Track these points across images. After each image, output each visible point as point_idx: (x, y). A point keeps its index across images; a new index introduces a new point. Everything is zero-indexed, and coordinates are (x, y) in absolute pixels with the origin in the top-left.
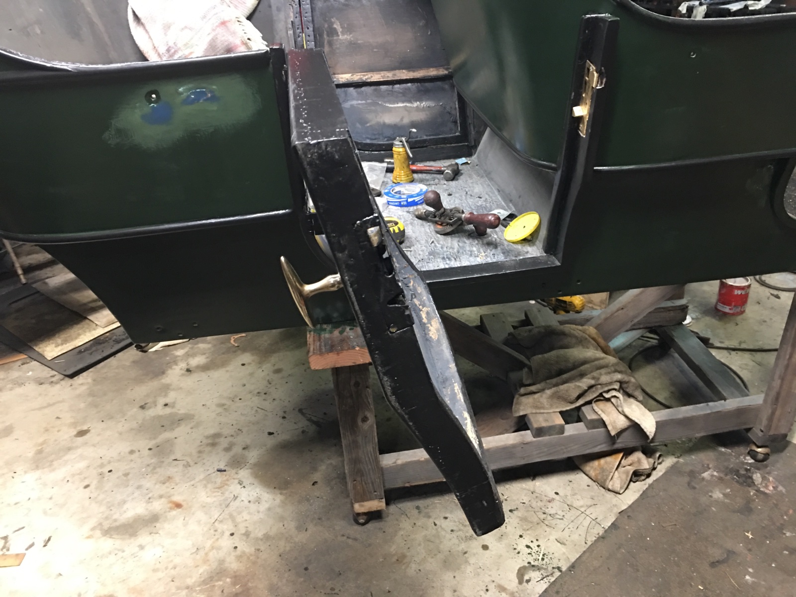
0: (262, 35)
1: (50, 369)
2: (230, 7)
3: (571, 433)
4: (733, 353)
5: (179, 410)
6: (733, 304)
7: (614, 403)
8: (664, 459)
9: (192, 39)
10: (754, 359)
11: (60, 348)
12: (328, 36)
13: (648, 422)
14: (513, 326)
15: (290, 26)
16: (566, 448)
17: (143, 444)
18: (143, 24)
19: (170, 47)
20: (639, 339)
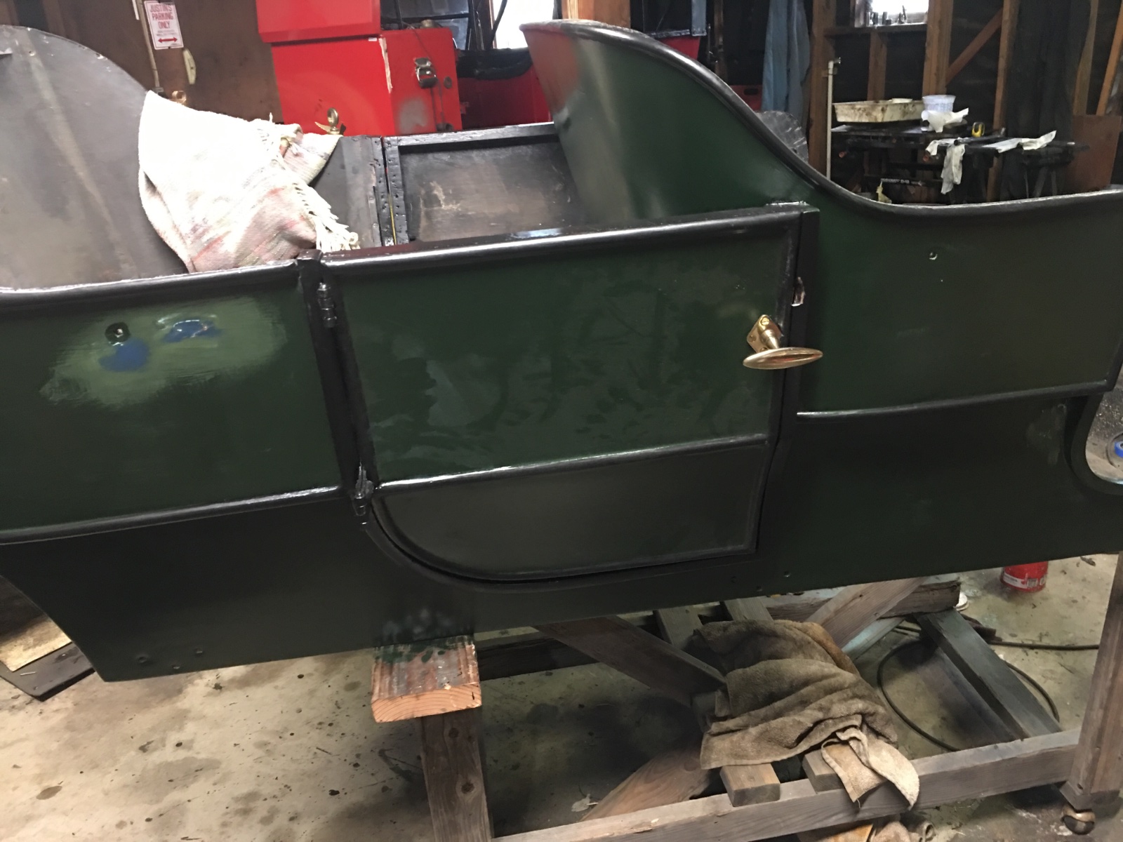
0: (330, 207)
1: (13, 686)
2: (284, 169)
3: (790, 798)
4: (1031, 652)
5: (198, 753)
6: (1027, 575)
7: (855, 749)
8: (936, 831)
9: (229, 213)
10: (1062, 662)
11: (30, 651)
12: (426, 204)
13: (907, 779)
14: (700, 617)
15: (371, 193)
16: (784, 821)
17: (139, 811)
18: (159, 194)
19: (197, 225)
20: (893, 630)
